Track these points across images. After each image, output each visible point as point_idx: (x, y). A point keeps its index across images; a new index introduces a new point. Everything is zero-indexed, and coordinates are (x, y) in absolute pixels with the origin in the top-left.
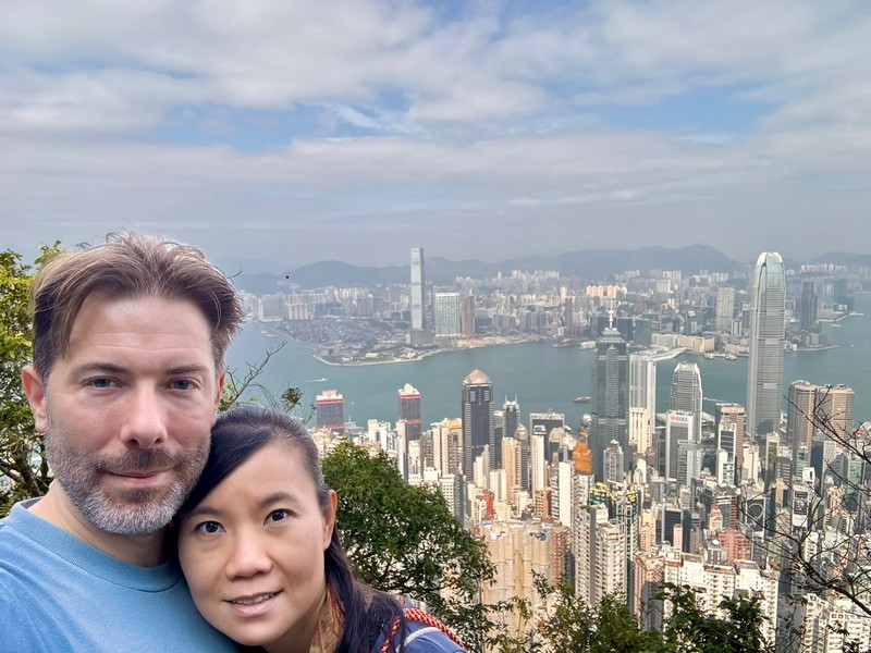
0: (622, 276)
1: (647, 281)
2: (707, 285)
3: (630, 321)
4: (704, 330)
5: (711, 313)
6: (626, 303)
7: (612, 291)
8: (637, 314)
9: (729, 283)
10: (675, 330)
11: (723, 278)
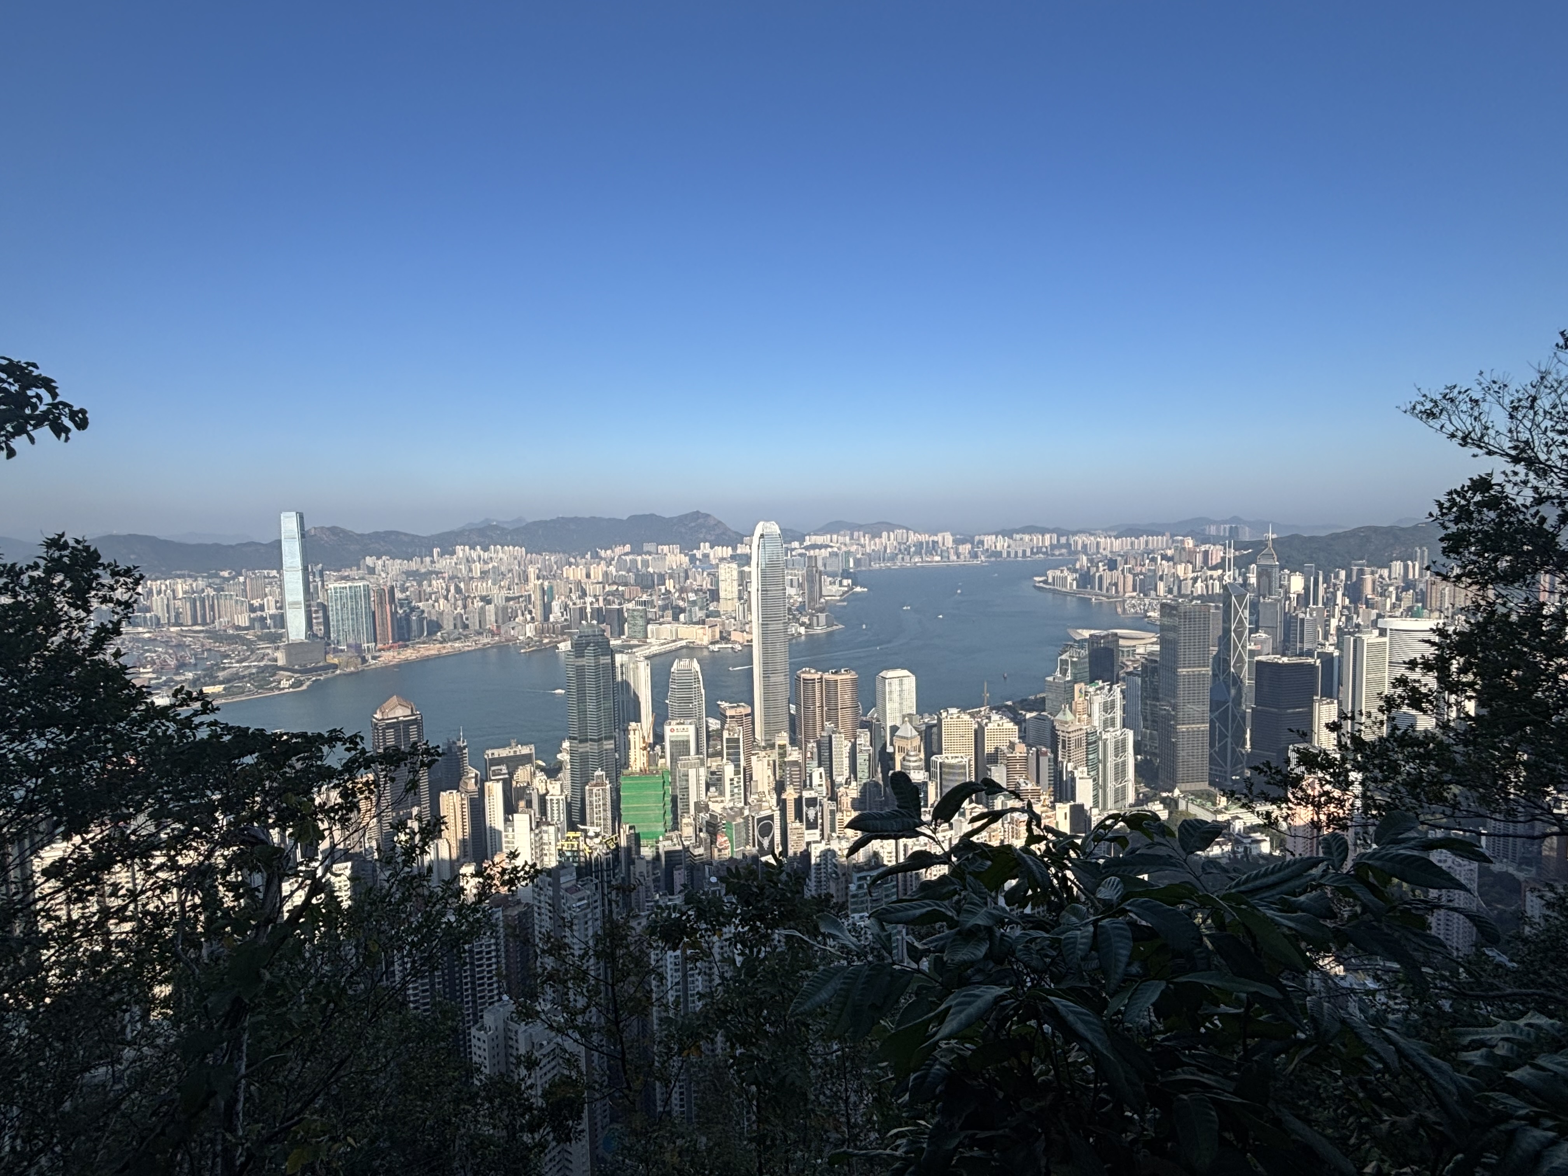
0: (609, 552)
1: (639, 558)
3: (620, 611)
4: (708, 616)
5: (715, 595)
6: (615, 587)
7: (598, 571)
8: (629, 601)
9: (733, 558)
10: (676, 618)
11: (728, 552)
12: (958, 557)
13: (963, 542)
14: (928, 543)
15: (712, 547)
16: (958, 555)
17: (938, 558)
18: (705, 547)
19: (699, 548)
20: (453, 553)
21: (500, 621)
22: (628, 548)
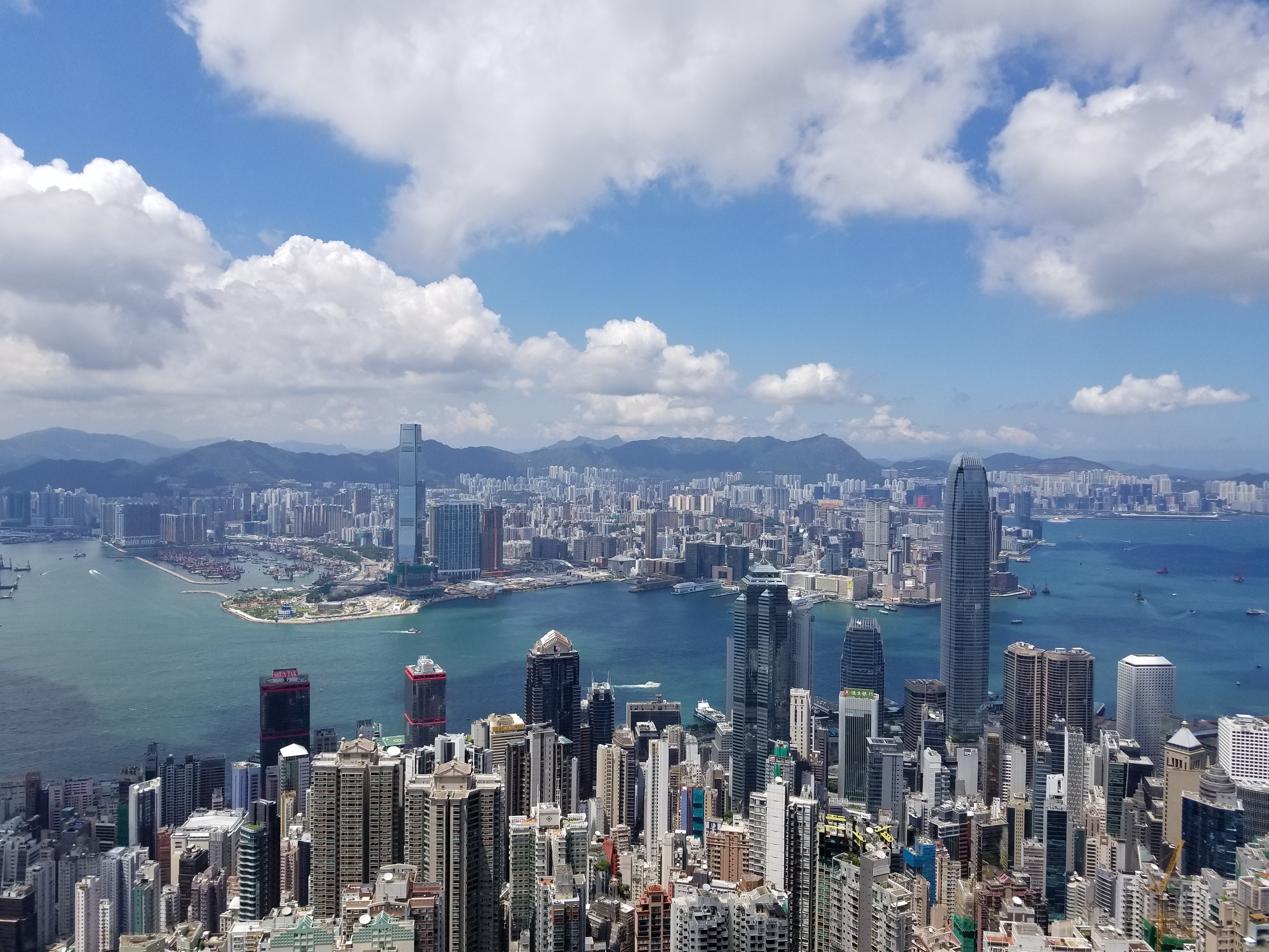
0: (716, 480)
1: (753, 488)
2: (838, 497)
4: (851, 565)
7: (708, 501)
9: (870, 494)
12: (1181, 509)
13: (1189, 487)
14: (1137, 487)
15: (841, 479)
16: (1182, 506)
17: (1152, 508)
18: (832, 480)
19: (824, 480)
20: (547, 473)
21: (606, 554)
22: (738, 475)
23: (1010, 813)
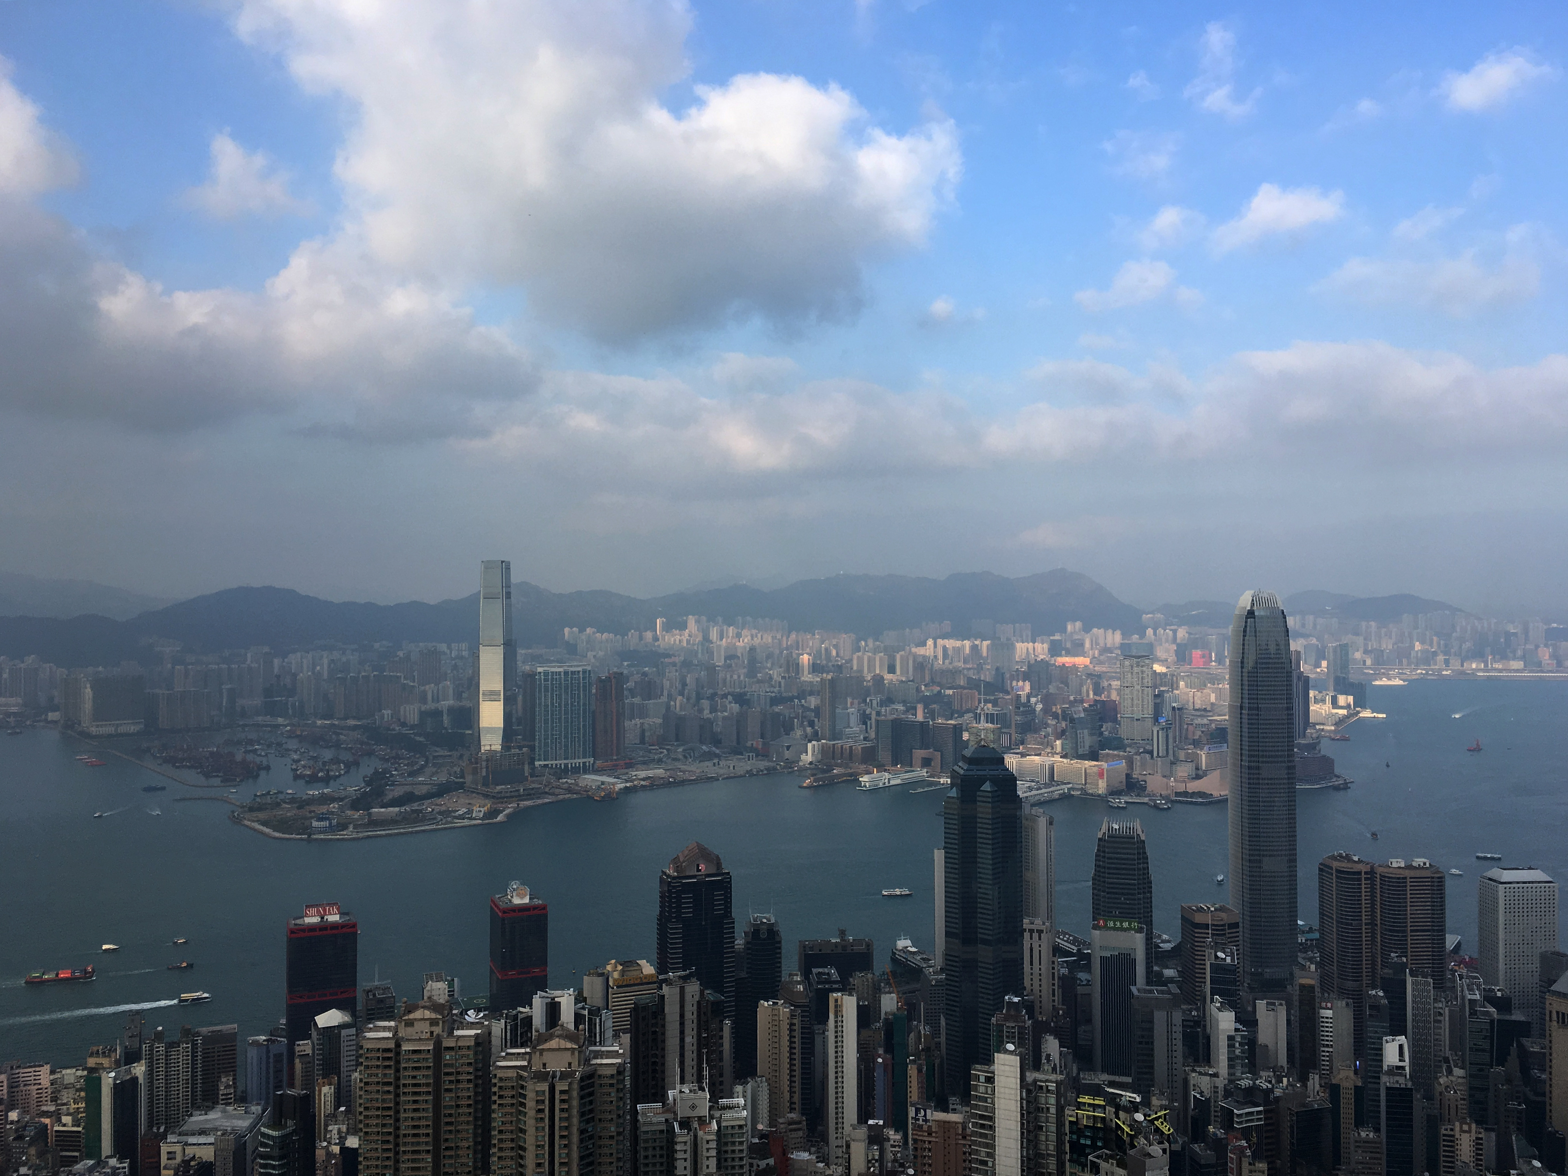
4: (1102, 746)
15: (1087, 630)
18: (1074, 631)
19: (1063, 631)
23: (1334, 1091)
